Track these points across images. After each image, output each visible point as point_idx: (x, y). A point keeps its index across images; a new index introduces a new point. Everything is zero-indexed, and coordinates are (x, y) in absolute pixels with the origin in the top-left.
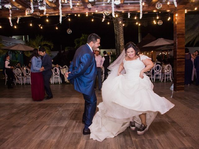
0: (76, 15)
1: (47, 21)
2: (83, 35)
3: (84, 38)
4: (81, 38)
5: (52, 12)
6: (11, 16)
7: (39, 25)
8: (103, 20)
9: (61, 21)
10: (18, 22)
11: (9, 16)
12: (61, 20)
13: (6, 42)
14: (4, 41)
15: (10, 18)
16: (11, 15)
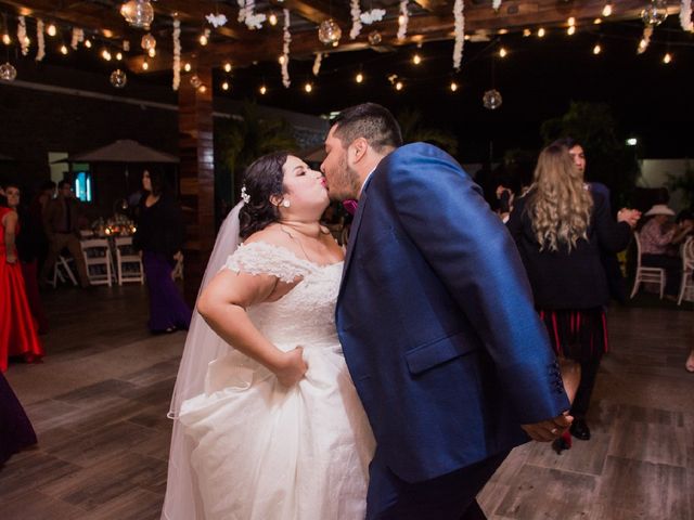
0: (527, 33)
1: (417, 60)
2: (574, 105)
3: (576, 115)
4: (567, 117)
5: (434, 28)
6: (286, 50)
7: (391, 79)
8: (643, 44)
9: (459, 61)
10: (316, 70)
11: (282, 53)
12: (457, 56)
13: (308, 133)
14: (300, 128)
15: (283, 60)
16: (289, 47)
